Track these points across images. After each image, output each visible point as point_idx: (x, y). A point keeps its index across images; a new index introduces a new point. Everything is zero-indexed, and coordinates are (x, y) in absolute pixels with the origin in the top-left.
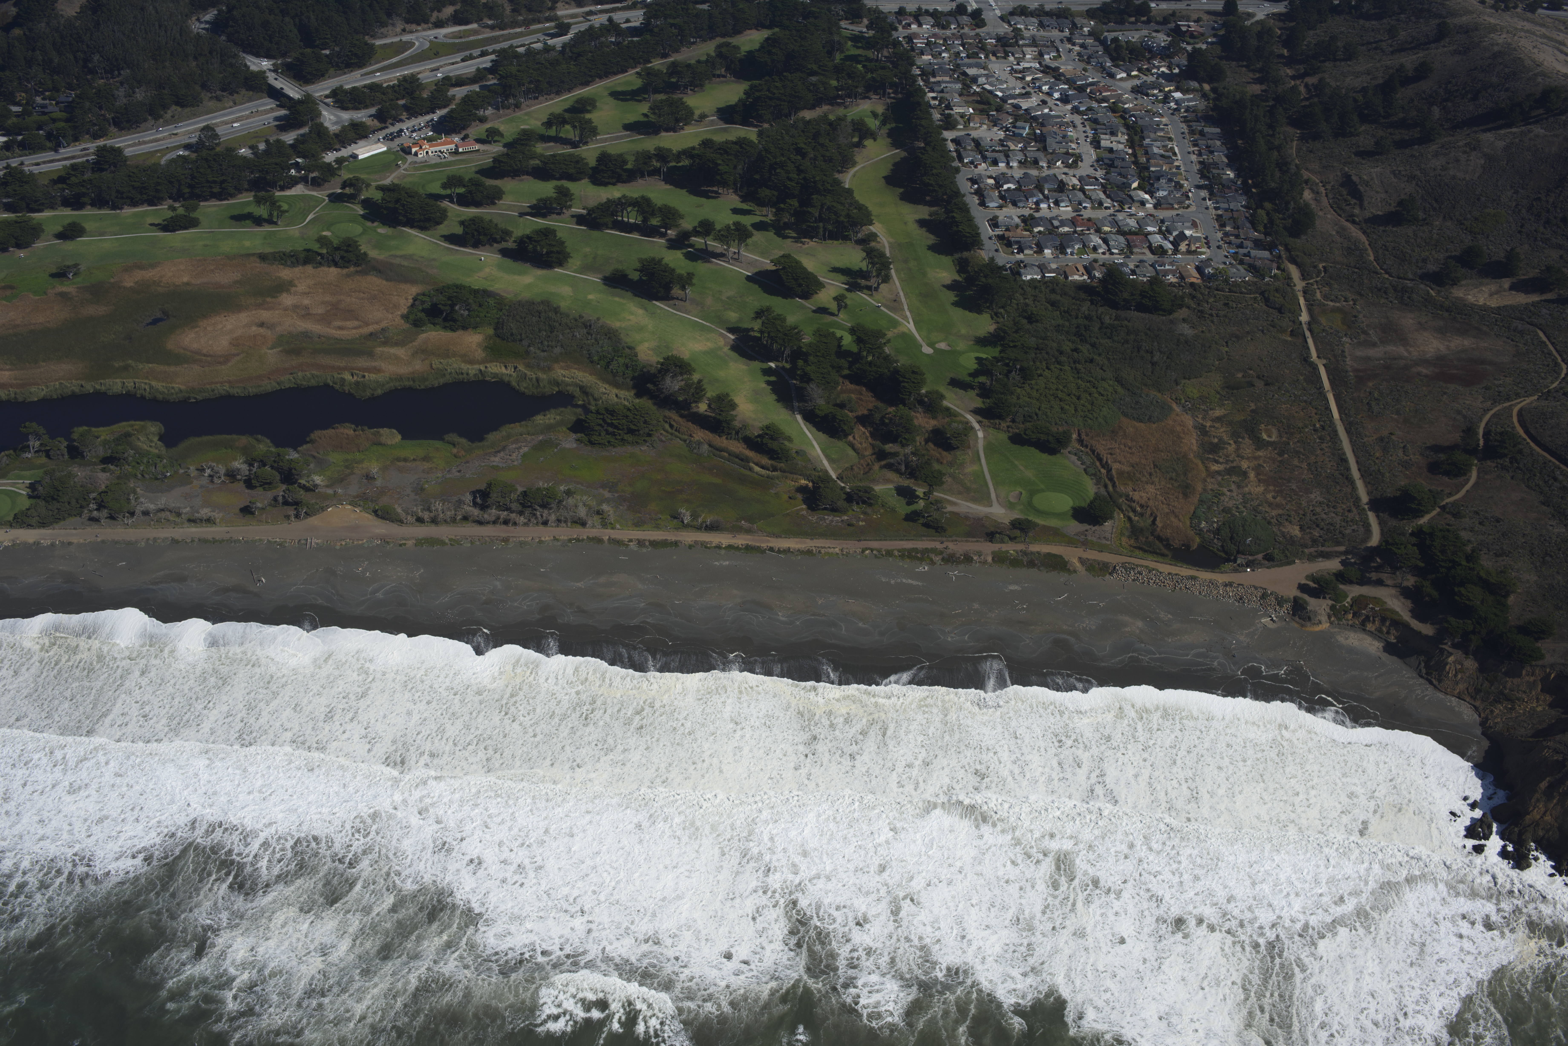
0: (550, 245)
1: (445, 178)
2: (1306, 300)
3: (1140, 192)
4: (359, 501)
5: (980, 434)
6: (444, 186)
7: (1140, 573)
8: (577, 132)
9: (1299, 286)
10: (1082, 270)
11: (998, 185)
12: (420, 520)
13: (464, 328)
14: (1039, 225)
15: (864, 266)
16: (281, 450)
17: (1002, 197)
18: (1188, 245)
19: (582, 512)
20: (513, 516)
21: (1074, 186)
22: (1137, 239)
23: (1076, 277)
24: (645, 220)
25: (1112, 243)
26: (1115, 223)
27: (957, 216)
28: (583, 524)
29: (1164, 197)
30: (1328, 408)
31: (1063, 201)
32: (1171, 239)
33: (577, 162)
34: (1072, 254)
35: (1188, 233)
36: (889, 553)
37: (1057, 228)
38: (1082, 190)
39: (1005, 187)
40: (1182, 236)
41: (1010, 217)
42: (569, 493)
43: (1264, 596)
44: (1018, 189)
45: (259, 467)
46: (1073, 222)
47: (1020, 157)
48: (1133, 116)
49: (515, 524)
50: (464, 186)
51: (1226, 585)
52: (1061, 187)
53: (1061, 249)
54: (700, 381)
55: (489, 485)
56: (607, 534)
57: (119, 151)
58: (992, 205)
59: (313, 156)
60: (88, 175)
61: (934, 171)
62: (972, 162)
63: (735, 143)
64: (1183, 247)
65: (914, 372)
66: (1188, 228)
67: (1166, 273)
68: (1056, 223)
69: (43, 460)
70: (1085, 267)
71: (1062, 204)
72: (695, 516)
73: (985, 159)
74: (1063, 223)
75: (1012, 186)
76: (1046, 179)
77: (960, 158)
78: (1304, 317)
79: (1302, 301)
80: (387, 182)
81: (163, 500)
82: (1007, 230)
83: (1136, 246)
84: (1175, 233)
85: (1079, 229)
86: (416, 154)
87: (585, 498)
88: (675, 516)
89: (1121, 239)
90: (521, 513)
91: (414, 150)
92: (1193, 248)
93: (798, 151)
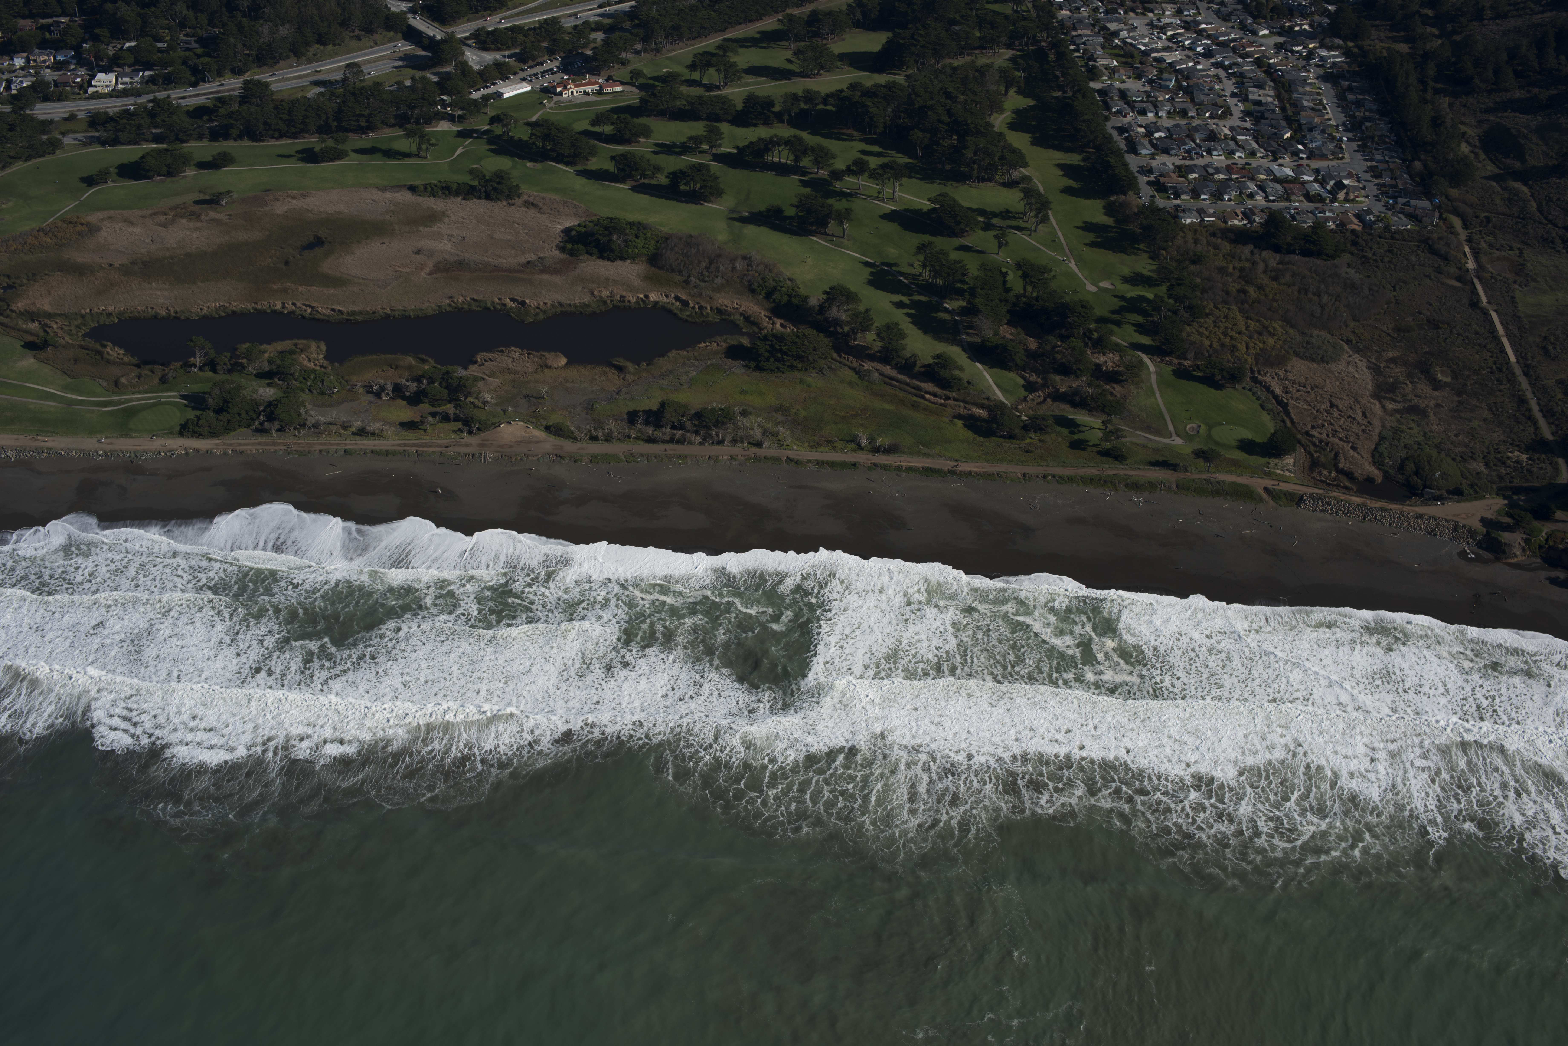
0: (704, 181)
1: (594, 117)
2: (1471, 248)
3: (1293, 142)
4: (532, 418)
5: (1152, 368)
6: (593, 123)
7: (1329, 504)
8: (722, 75)
9: (1463, 235)
10: (1241, 215)
11: (1149, 134)
12: (594, 438)
13: (622, 258)
14: (1194, 172)
15: (1021, 207)
16: (450, 368)
17: (1153, 145)
18: (1347, 194)
19: (758, 434)
20: (688, 435)
21: (1225, 135)
22: (1295, 188)
23: (1236, 222)
24: (797, 159)
25: (1268, 190)
26: (1269, 171)
27: (1112, 160)
28: (759, 444)
29: (1317, 148)
30: (1503, 351)
31: (1215, 150)
32: (1329, 187)
33: (723, 103)
34: (1229, 200)
35: (1345, 182)
36: (1071, 479)
37: (1212, 175)
38: (1234, 139)
39: (1157, 135)
40: (1340, 186)
41: (1164, 164)
42: (744, 414)
43: (1455, 529)
44: (1170, 137)
45: (429, 384)
46: (1229, 169)
47: (1168, 107)
48: (1280, 70)
49: (690, 443)
50: (613, 124)
51: (1417, 518)
52: (1212, 137)
53: (1217, 196)
54: (867, 311)
55: (663, 405)
56: (784, 454)
57: (267, 85)
58: (1144, 152)
59: (459, 92)
60: (235, 107)
61: (1086, 117)
62: (1119, 112)
63: (884, 86)
64: (1341, 196)
65: (1083, 306)
66: (1346, 178)
67: (1327, 219)
68: (1211, 170)
69: (210, 374)
70: (1244, 213)
71: (1215, 153)
72: (871, 440)
73: (1133, 109)
74: (1218, 171)
75: (1163, 135)
76: (1196, 129)
77: (1108, 108)
78: (1471, 265)
79: (1467, 249)
80: (534, 119)
81: (333, 414)
82: (1161, 175)
83: (1293, 194)
84: (1332, 183)
85: (1234, 177)
86: (561, 94)
87: (760, 419)
88: (853, 440)
89: (1278, 187)
90: (697, 433)
91: (559, 89)
92: (1352, 197)
93: (948, 95)
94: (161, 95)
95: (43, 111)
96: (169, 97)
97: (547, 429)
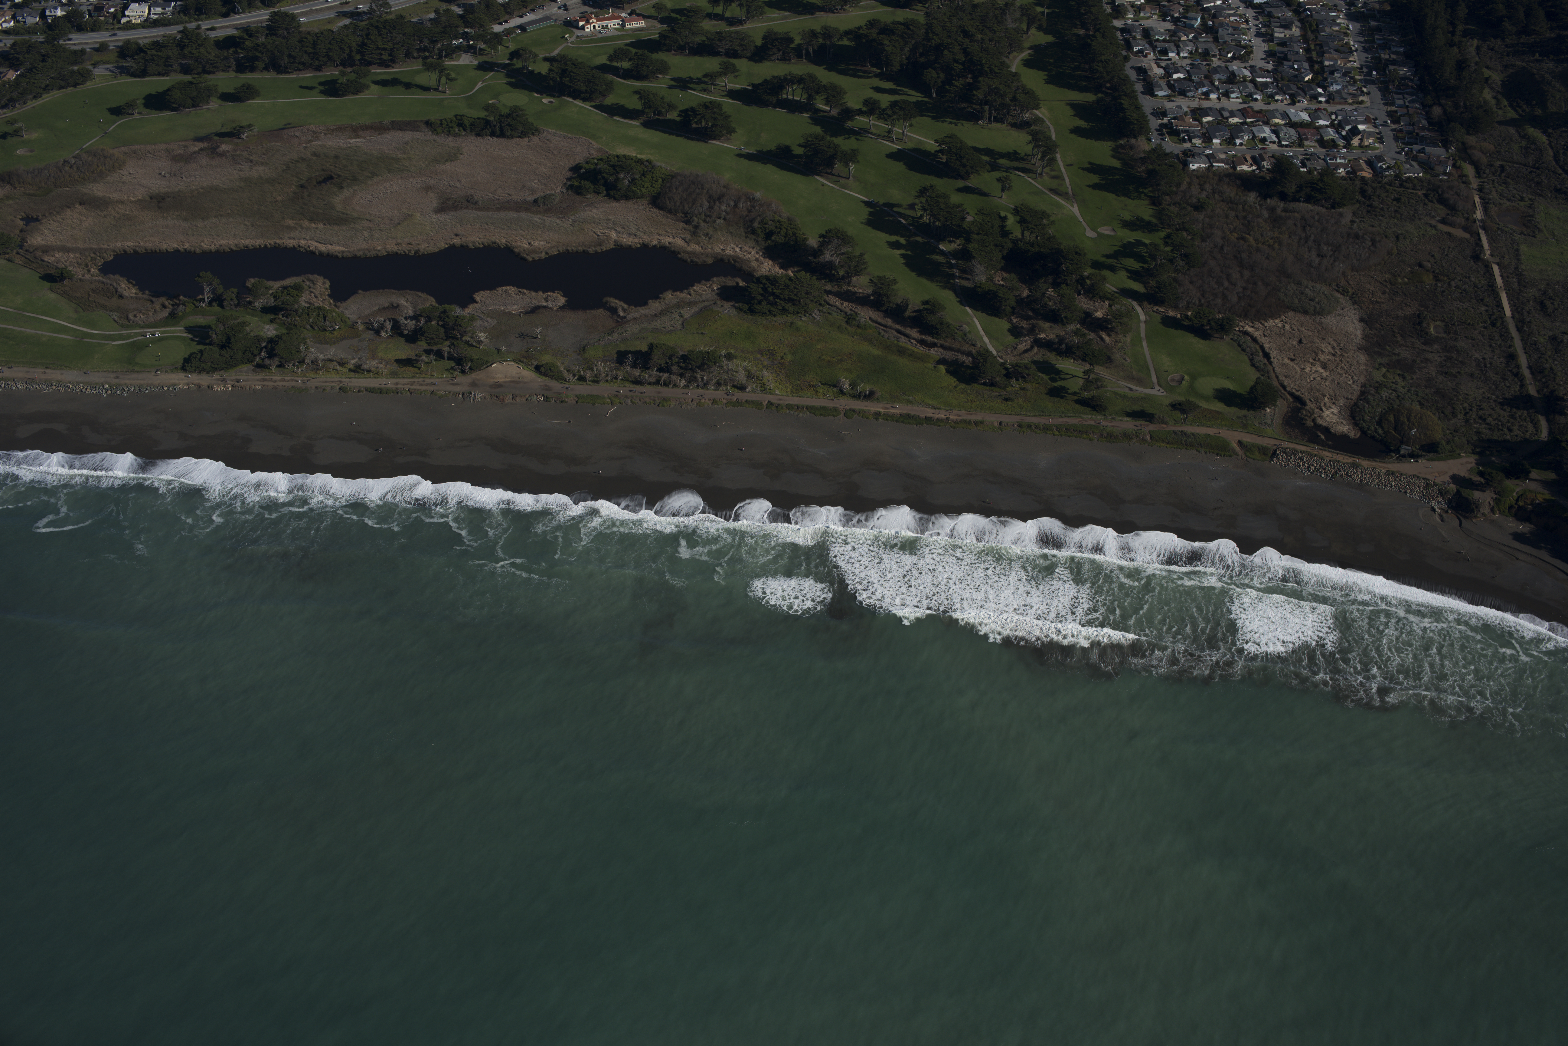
0: (715, 119)
1: (612, 52)
2: (1481, 198)
3: (1313, 86)
4: (522, 359)
5: (1143, 317)
6: (611, 58)
7: (1301, 459)
8: (744, 10)
9: (1475, 183)
10: (1250, 161)
11: (1168, 74)
12: (582, 379)
13: (627, 198)
14: (1208, 115)
15: (1028, 149)
16: (447, 307)
17: (1170, 86)
18: (1361, 140)
19: (742, 377)
20: (674, 377)
21: (1244, 77)
22: (1309, 132)
23: (1245, 168)
24: (810, 98)
25: (1282, 135)
26: (1285, 115)
27: (1125, 102)
28: (742, 388)
29: (1338, 92)
30: (1500, 305)
31: (1233, 92)
32: (1344, 133)
33: (743, 39)
34: (1241, 144)
35: (1361, 127)
36: (1046, 429)
37: (1227, 118)
38: (1253, 81)
39: (1175, 76)
40: (1355, 131)
41: (1180, 107)
42: (729, 357)
43: (1427, 486)
44: (1189, 79)
45: (426, 322)
46: (1244, 113)
47: (1191, 48)
48: (1309, 10)
49: (675, 386)
50: (630, 60)
51: (1388, 475)
52: (1232, 78)
53: (1230, 140)
54: (861, 255)
55: (651, 347)
56: (765, 398)
57: (293, 17)
58: (1161, 93)
59: (482, 26)
60: (262, 39)
61: (1103, 58)
62: (1140, 52)
63: (903, 24)
64: (1355, 142)
65: (1076, 253)
66: (1362, 123)
67: (1338, 166)
68: (1226, 114)
69: (217, 309)
70: (1254, 158)
71: (1233, 95)
72: (853, 385)
73: (1154, 48)
74: (1232, 114)
75: (1181, 76)
76: (1216, 70)
77: (1129, 47)
78: (1479, 215)
79: (1477, 199)
80: (555, 53)
81: (332, 352)
82: (1175, 118)
83: (1307, 139)
84: (1348, 128)
85: (1249, 120)
86: (583, 28)
87: (745, 363)
88: (835, 385)
89: (1292, 131)
90: (682, 375)
91: (581, 24)
92: (1366, 143)
93: (966, 33)
94: (192, 26)
95: (78, 40)
96: (199, 27)
97: (537, 368)
